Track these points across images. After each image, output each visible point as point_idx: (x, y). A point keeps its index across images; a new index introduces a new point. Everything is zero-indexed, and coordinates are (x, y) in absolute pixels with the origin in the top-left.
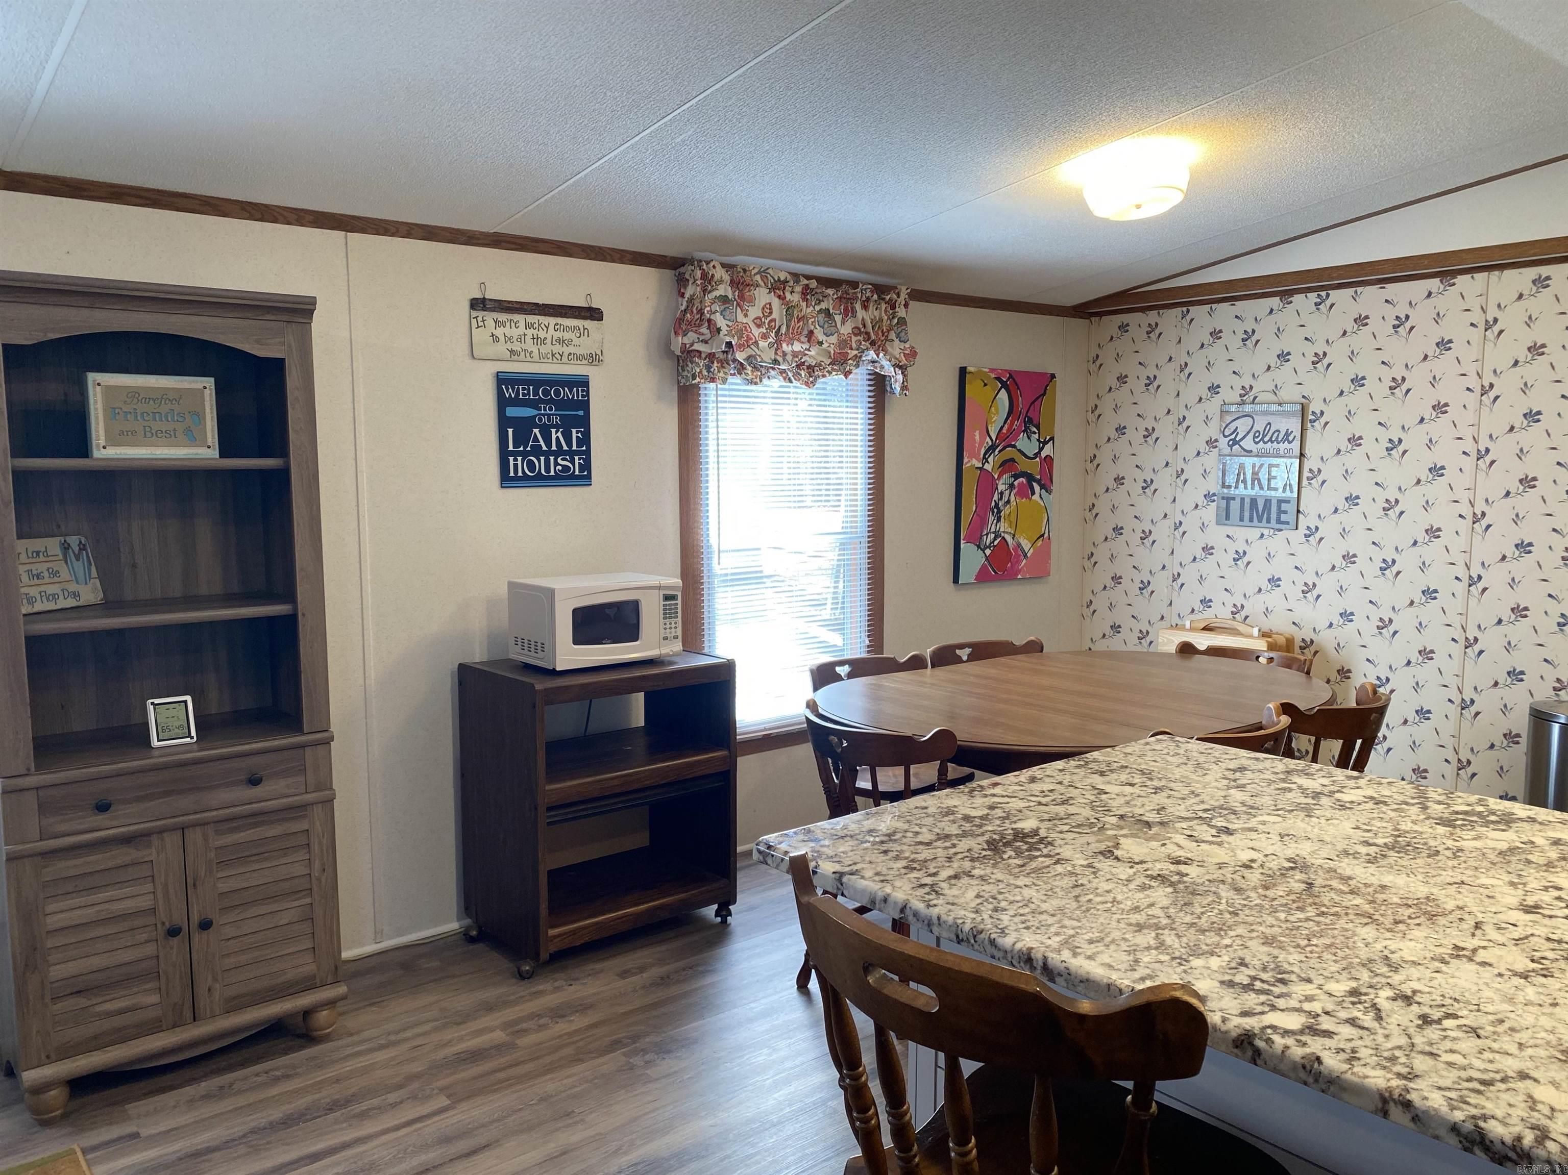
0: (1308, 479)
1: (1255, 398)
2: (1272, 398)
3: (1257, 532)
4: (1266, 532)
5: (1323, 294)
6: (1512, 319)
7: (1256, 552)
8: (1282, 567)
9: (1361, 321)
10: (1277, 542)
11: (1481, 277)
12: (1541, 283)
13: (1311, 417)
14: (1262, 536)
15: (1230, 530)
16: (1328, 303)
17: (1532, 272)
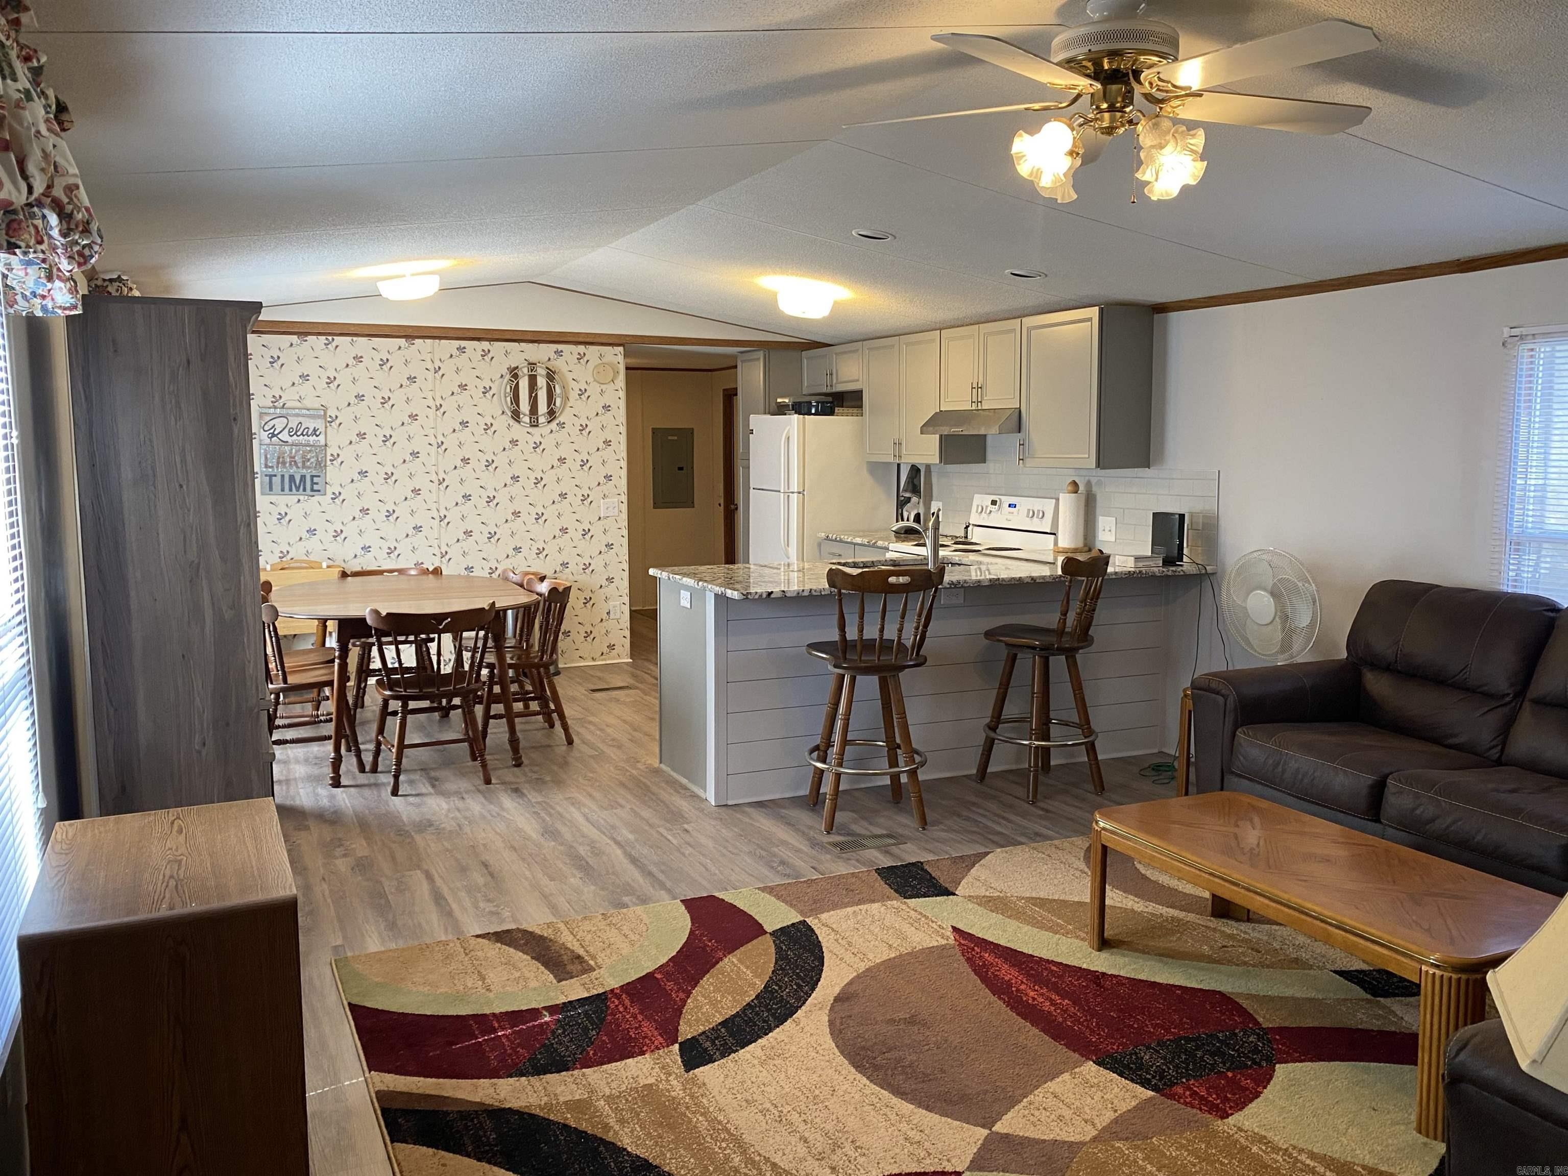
0: (331, 460)
1: (284, 404)
2: (298, 405)
3: (295, 498)
4: (301, 498)
5: (330, 338)
6: (448, 367)
7: (295, 512)
8: (315, 522)
9: (358, 359)
10: (312, 503)
11: (428, 341)
12: (461, 350)
13: (329, 419)
14: (299, 501)
15: (273, 498)
16: (334, 344)
17: (457, 343)
